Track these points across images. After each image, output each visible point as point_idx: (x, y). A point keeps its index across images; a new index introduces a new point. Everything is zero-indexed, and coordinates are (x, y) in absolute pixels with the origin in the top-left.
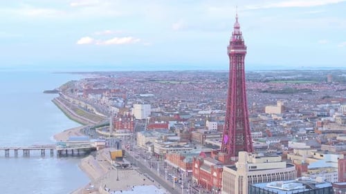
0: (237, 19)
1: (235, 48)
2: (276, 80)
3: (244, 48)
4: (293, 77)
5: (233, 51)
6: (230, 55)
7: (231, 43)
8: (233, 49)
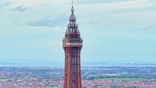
0: (72, 11)
1: (70, 41)
2: (101, 77)
3: (80, 41)
4: (119, 74)
5: (69, 44)
6: (65, 48)
7: (66, 35)
8: (68, 42)
